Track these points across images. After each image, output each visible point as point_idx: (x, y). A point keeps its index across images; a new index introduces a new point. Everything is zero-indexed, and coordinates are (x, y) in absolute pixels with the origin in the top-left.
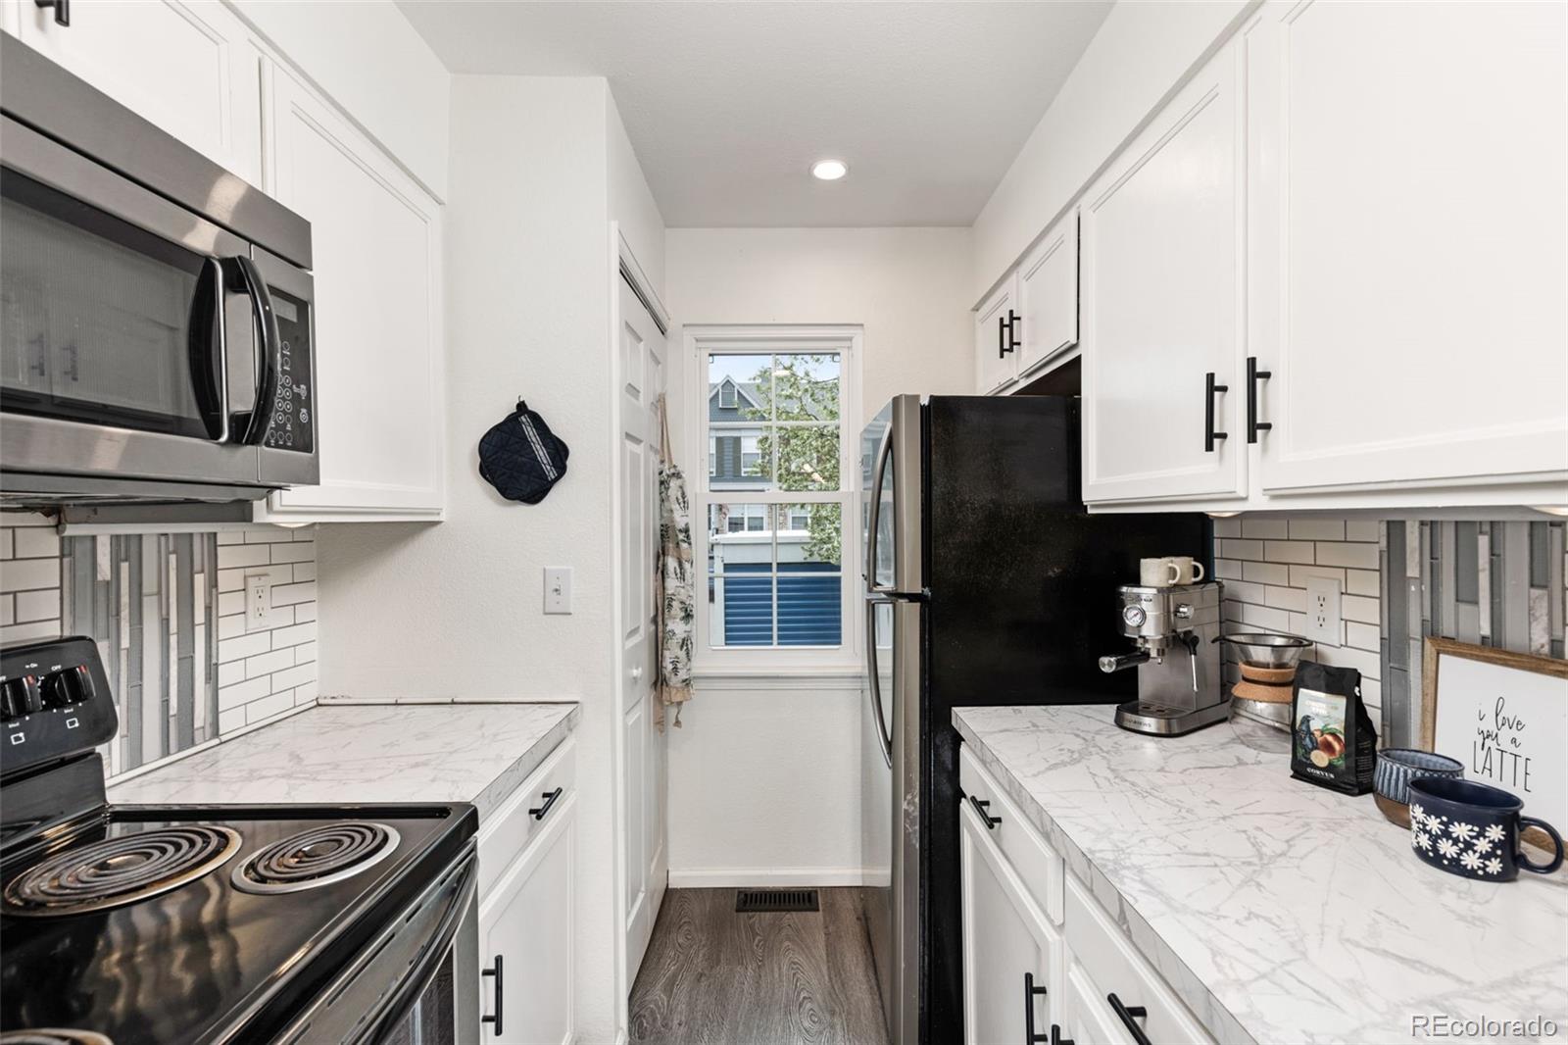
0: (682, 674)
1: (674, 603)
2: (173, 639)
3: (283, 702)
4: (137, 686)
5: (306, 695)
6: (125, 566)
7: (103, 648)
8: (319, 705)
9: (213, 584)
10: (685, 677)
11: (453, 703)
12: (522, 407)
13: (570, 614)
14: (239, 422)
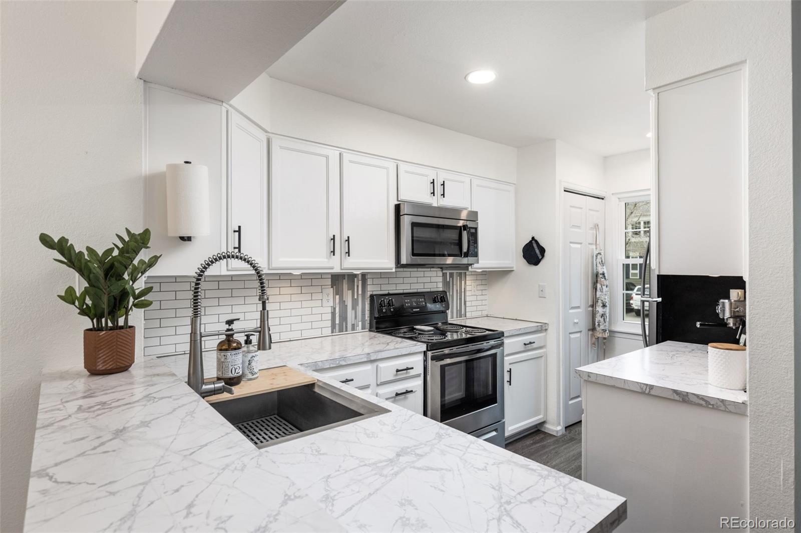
0: (602, 327)
1: (599, 301)
2: (458, 294)
3: (479, 314)
4: (453, 303)
5: (485, 313)
6: (451, 279)
7: (448, 294)
8: (487, 316)
9: (465, 283)
10: (603, 328)
11: (516, 320)
12: (533, 238)
13: (545, 298)
14: (465, 253)
